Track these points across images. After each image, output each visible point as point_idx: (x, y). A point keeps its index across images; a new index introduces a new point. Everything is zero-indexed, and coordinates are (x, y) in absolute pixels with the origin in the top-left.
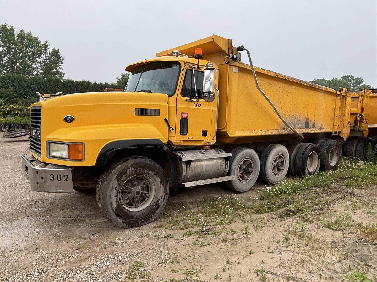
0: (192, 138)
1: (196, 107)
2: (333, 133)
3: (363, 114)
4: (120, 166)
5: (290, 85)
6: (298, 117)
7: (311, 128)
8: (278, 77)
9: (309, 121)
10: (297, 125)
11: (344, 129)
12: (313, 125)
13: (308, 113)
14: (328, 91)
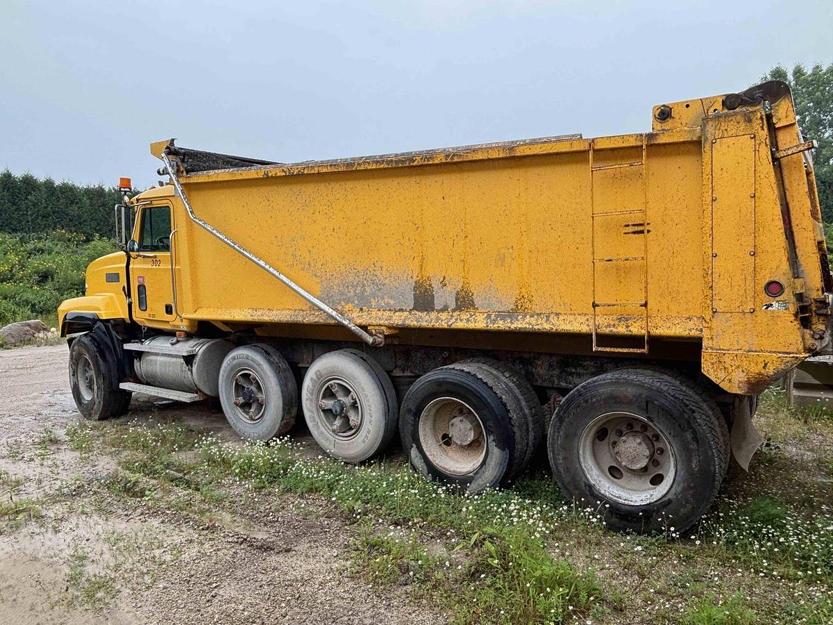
0: (153, 316)
1: (154, 267)
2: (593, 338)
5: (332, 184)
6: (378, 273)
7: (445, 309)
8: (270, 175)
9: (436, 285)
10: (374, 299)
11: (710, 328)
12: (457, 300)
13: (423, 258)
14: (518, 154)
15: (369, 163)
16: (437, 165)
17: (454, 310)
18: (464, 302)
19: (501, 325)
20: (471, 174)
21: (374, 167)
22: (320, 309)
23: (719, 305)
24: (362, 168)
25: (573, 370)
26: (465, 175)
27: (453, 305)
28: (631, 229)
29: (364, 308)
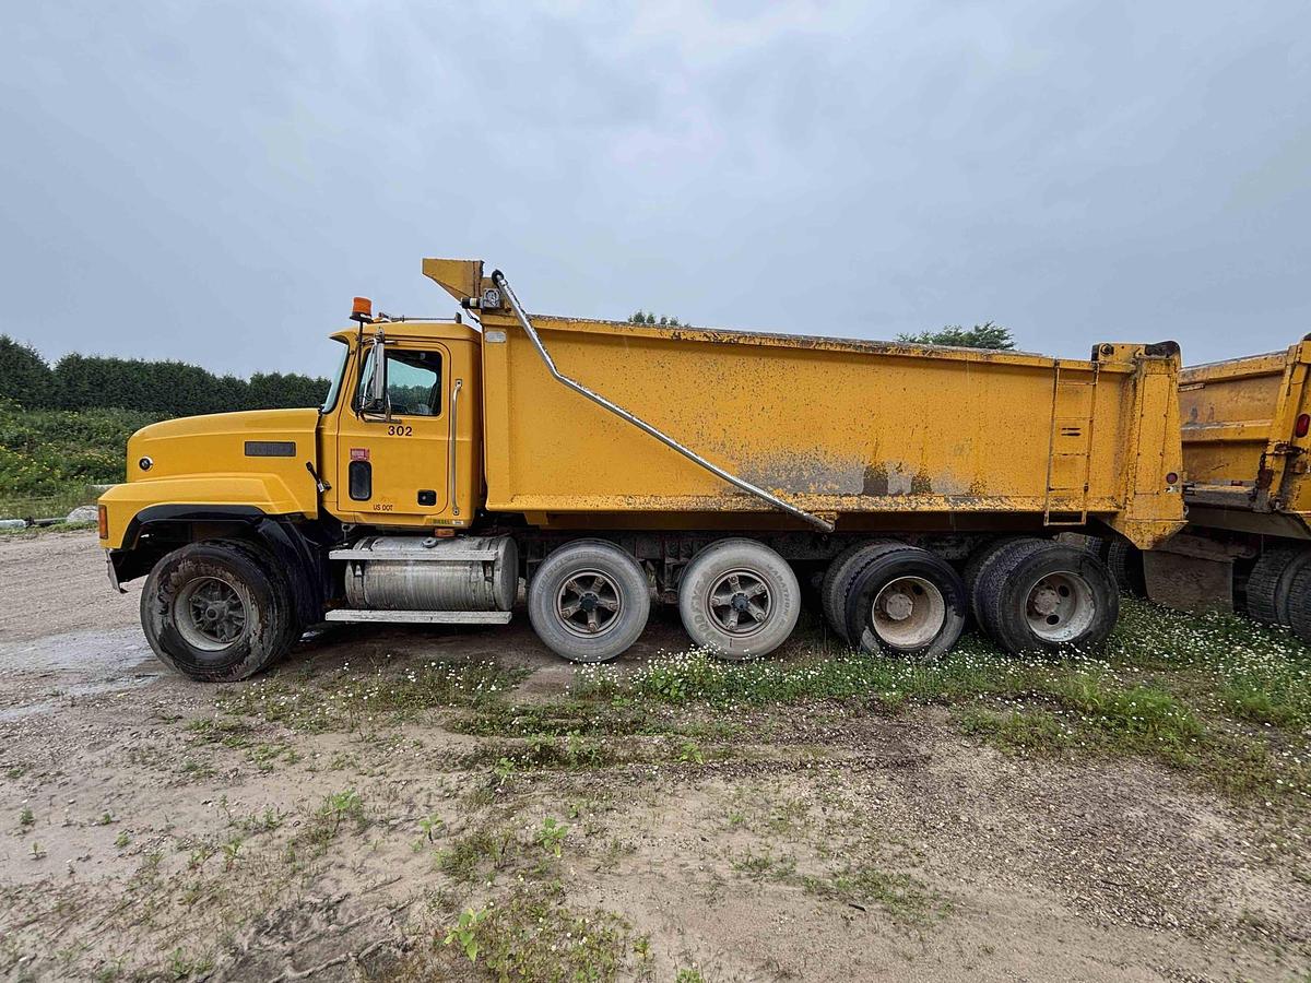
0: (385, 507)
1: (396, 436)
2: (1047, 515)
3: (1302, 443)
4: (170, 554)
5: (764, 360)
6: (821, 457)
7: (899, 493)
8: (683, 337)
9: (890, 470)
10: (814, 483)
11: (1131, 505)
12: (913, 484)
13: (877, 444)
14: (994, 361)
15: (832, 345)
16: (914, 358)
17: (909, 495)
18: (920, 486)
19: (963, 507)
20: (935, 371)
21: (838, 349)
22: (756, 494)
23: (1139, 489)
24: (822, 348)
25: (938, 544)
26: (929, 371)
27: (909, 490)
28: (1067, 432)
29: (799, 494)
